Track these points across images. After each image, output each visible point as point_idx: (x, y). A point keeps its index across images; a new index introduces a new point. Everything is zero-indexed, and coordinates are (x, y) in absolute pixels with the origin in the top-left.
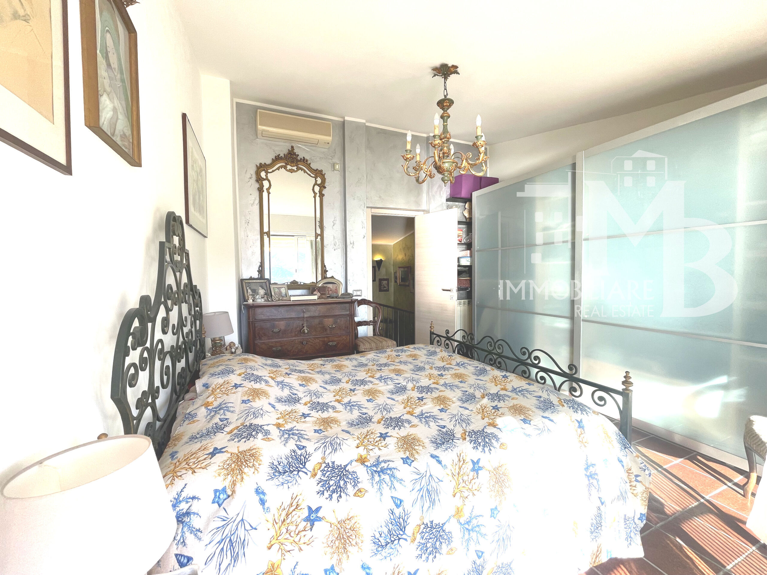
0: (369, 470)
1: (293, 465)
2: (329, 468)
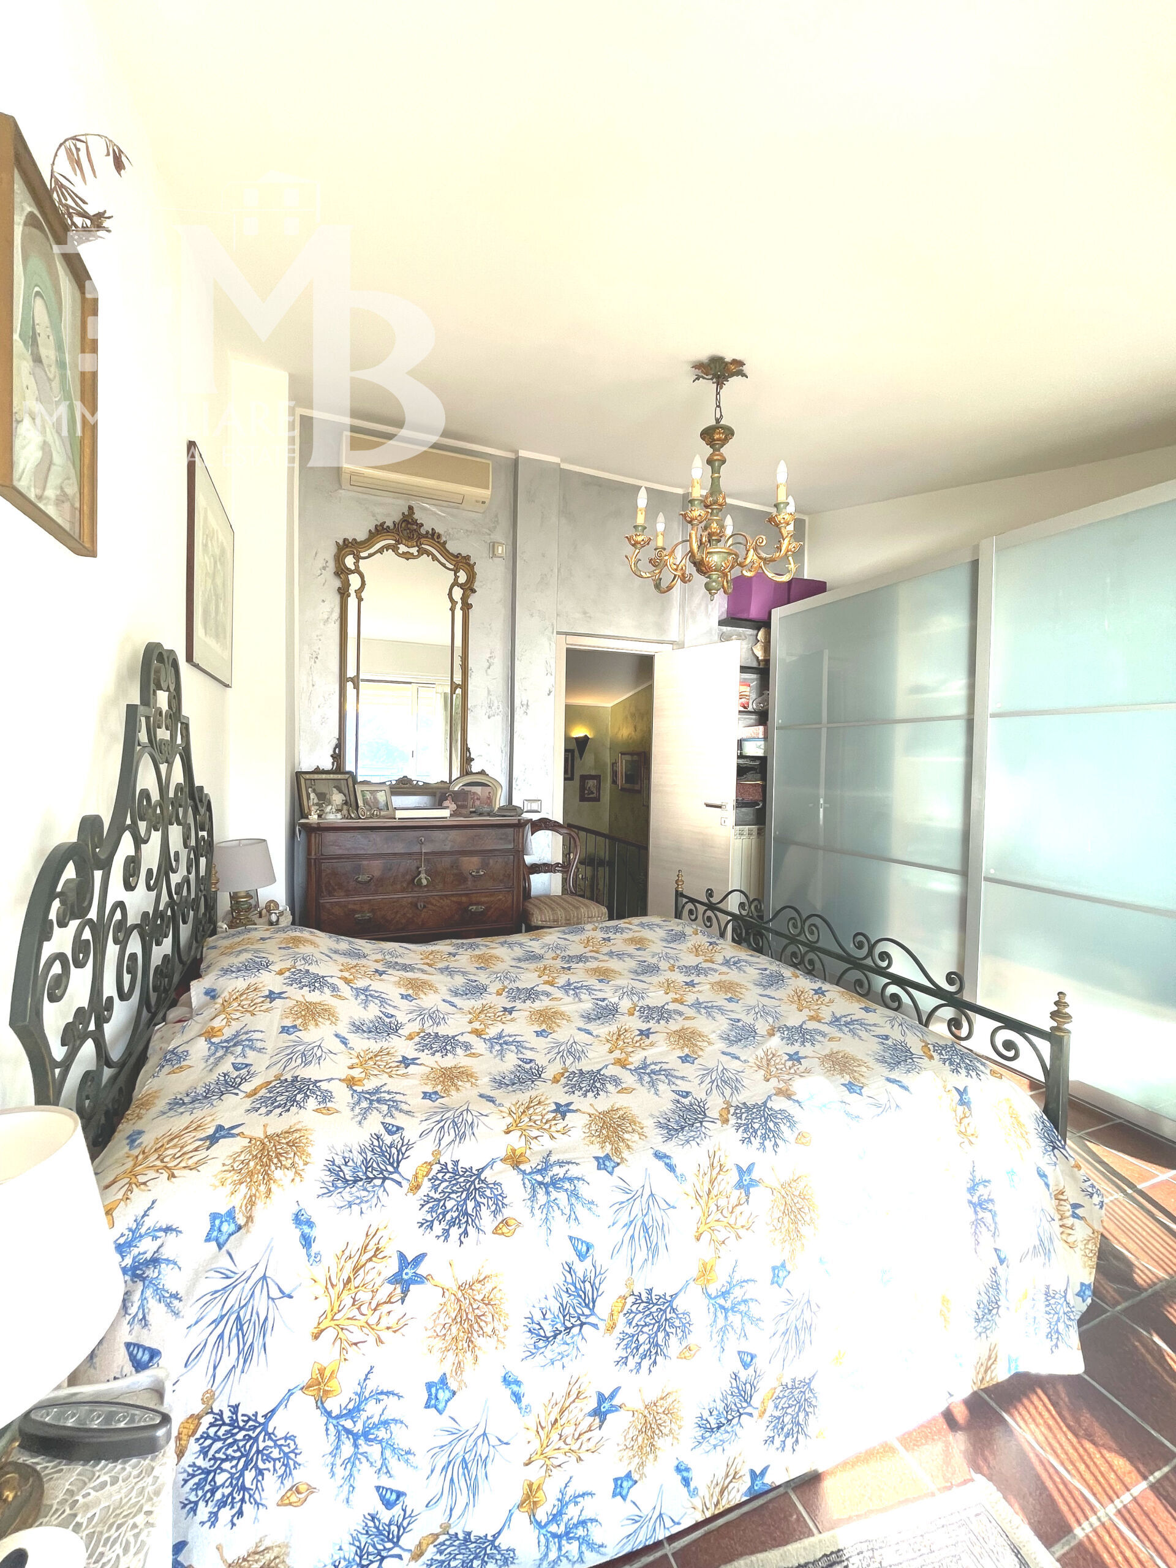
0: (526, 1181)
1: (375, 1165)
2: (446, 1173)
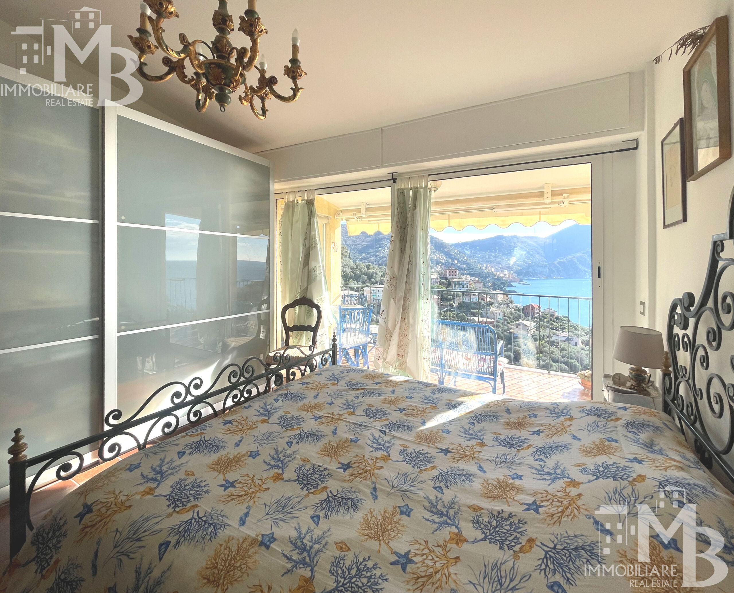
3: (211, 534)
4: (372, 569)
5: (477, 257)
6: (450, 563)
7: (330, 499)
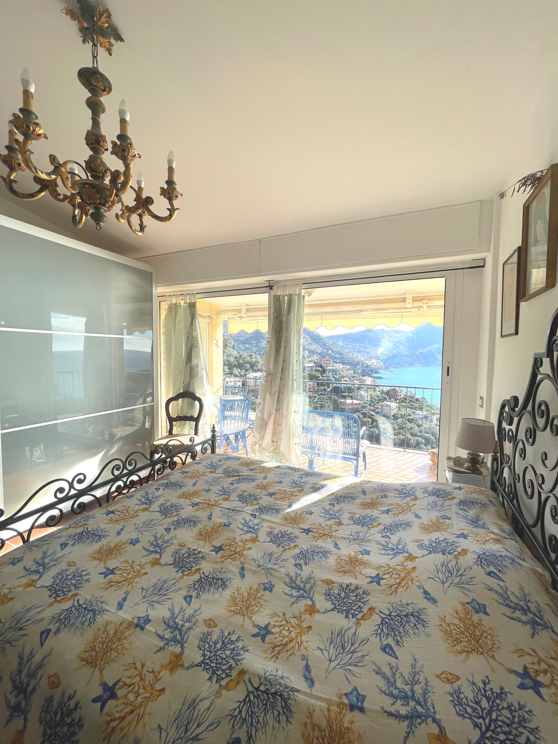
0: (312, 595)
3: (90, 620)
4: (236, 642)
5: (349, 348)
6: (303, 632)
7: (203, 580)
